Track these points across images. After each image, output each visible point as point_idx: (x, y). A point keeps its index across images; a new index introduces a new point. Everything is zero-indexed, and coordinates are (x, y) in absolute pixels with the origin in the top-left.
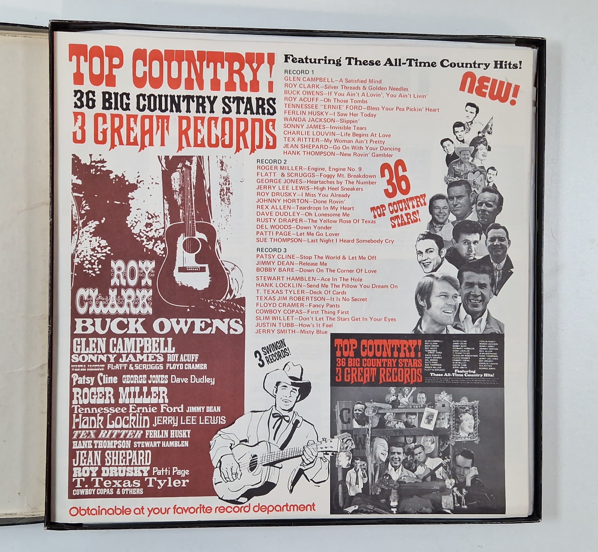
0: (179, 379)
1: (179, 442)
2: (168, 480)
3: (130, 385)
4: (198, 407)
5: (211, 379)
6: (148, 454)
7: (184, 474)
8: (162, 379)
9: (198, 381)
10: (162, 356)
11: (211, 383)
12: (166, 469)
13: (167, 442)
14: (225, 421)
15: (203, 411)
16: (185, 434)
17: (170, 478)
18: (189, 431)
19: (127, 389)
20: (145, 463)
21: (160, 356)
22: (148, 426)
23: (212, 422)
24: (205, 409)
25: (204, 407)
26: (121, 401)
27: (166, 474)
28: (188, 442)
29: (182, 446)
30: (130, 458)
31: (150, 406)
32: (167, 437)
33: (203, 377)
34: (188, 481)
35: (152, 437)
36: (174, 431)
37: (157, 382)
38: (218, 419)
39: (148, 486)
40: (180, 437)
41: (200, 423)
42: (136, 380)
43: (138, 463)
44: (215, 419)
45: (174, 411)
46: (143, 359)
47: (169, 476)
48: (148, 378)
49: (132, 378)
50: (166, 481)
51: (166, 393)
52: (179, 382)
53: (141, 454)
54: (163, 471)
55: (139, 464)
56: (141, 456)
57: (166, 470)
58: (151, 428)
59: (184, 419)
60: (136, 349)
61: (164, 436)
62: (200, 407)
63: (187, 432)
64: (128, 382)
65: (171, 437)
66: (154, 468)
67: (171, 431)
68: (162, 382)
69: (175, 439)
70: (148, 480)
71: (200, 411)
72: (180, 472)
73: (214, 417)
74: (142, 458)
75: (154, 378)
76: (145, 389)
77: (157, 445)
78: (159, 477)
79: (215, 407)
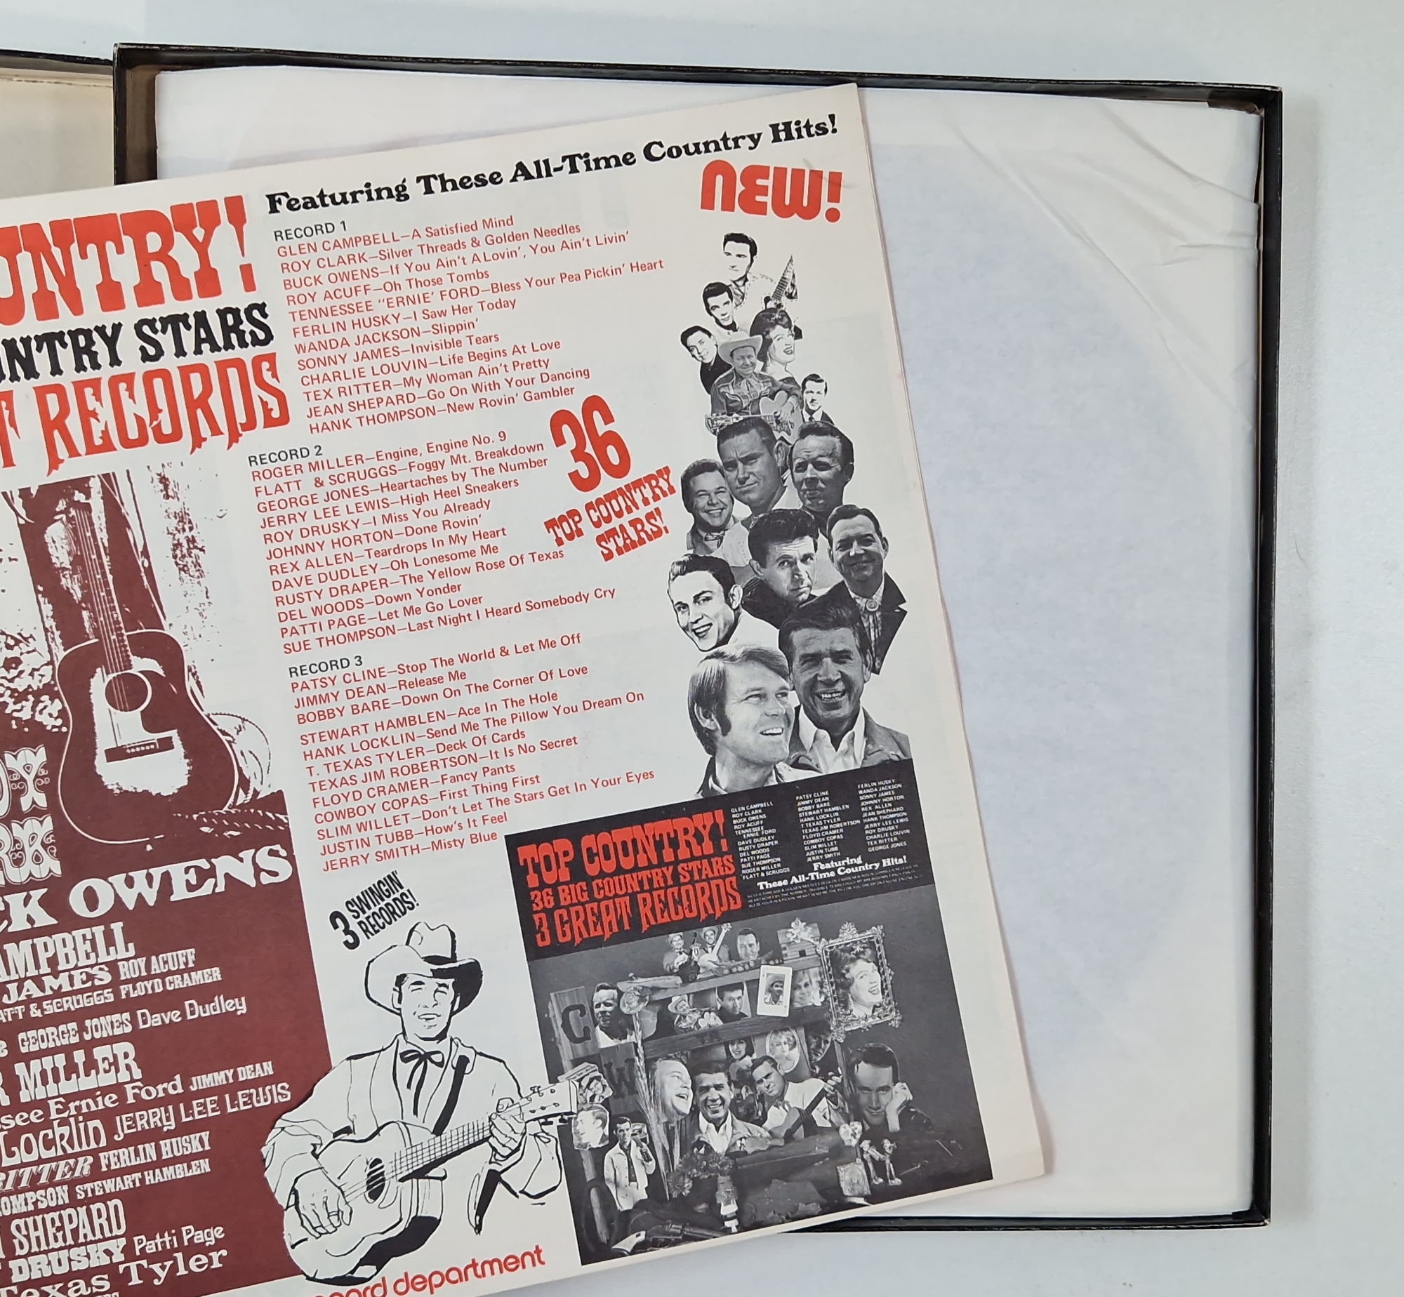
0: (158, 1015)
1: (185, 1165)
2: (175, 1259)
3: (40, 1054)
4: (216, 1074)
5: (237, 1000)
6: (116, 1207)
7: (212, 1238)
8: (116, 1025)
9: (205, 1012)
10: (106, 969)
11: (236, 1010)
12: (166, 1234)
13: (157, 1171)
14: (289, 1094)
15: (231, 1081)
16: (196, 1143)
17: (179, 1256)
18: (205, 1135)
19: (35, 1064)
20: (111, 1231)
21: (101, 969)
22: (103, 1143)
23: (258, 1102)
24: (235, 1075)
25: (232, 1071)
26: (25, 1097)
27: (168, 1247)
28: (207, 1160)
29: (195, 1173)
30: (74, 1226)
31: (98, 1093)
32: (155, 1158)
33: (216, 998)
34: (224, 1253)
35: (118, 1167)
36: (168, 1141)
37: (105, 1035)
38: (271, 1091)
39: (130, 1284)
40: (186, 1153)
41: (230, 1110)
42: (54, 1040)
43: (94, 1235)
44: (264, 1094)
45: (161, 1094)
46: (60, 987)
47: (177, 1251)
48: (82, 1029)
49: (42, 1037)
50: (172, 1262)
51: (132, 1055)
52: (160, 1023)
53: (99, 1210)
54: (159, 1240)
55: (99, 1236)
56: (100, 1216)
57: (167, 1238)
58: (112, 1145)
59: (189, 1108)
60: (37, 967)
61: (146, 1158)
62: (222, 1073)
63: (201, 1137)
64: (34, 1048)
65: (164, 1157)
66: (136, 1239)
67: (162, 1143)
68: (118, 1032)
69: (174, 1161)
70: (127, 1269)
71: (225, 1082)
72: (201, 1236)
73: (260, 1089)
74: (103, 1220)
75: (96, 1026)
76: (79, 1056)
77: (134, 1182)
78: (153, 1258)
79: (258, 1066)
